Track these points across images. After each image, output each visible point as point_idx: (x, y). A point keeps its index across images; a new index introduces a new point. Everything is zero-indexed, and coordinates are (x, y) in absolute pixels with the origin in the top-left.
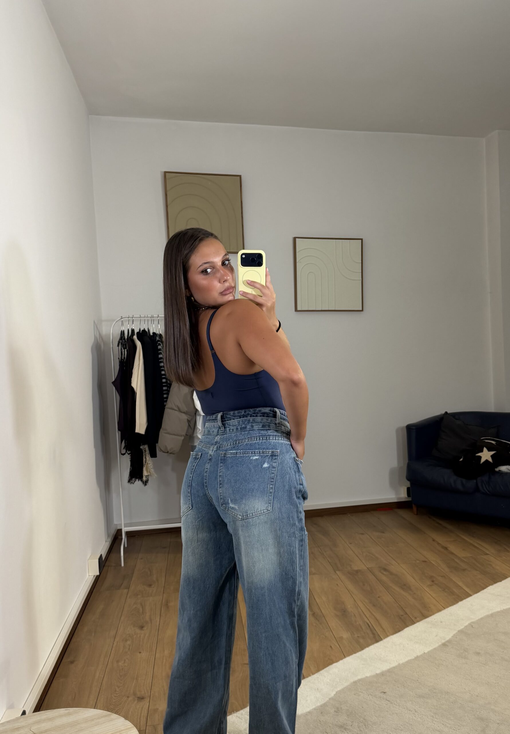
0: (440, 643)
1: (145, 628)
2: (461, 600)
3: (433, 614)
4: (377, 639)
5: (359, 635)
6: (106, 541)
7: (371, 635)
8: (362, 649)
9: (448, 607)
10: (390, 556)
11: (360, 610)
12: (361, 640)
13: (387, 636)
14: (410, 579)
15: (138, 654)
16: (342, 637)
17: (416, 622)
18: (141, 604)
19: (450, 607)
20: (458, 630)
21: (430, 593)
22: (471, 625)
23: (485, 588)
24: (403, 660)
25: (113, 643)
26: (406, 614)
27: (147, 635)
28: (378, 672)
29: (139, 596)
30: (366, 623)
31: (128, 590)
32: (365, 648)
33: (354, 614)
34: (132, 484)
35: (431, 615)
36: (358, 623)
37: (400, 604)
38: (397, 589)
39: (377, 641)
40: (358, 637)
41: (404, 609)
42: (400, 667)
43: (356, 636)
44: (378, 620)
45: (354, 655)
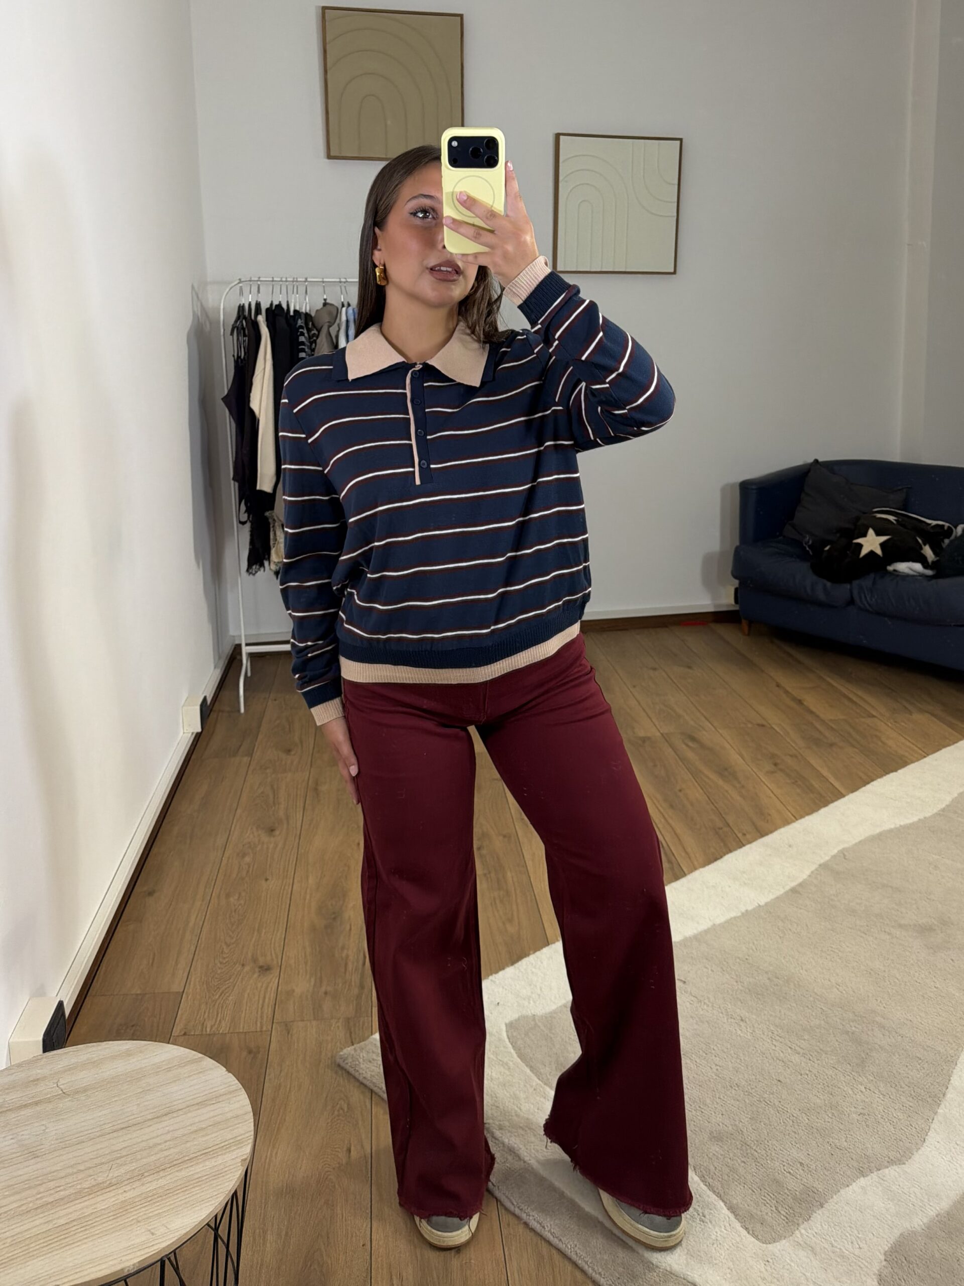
0: (788, 888)
1: (277, 832)
2: (826, 804)
3: (776, 829)
6: (215, 668)
9: (802, 817)
10: (699, 711)
13: (695, 869)
14: (735, 757)
15: (263, 882)
17: (744, 843)
18: (272, 787)
19: (807, 818)
20: (818, 863)
21: (769, 785)
22: (843, 854)
23: (868, 783)
25: (222, 859)
26: (728, 825)
27: (280, 845)
29: (268, 771)
31: (249, 759)
35: (771, 832)
37: (716, 805)
38: (713, 776)
39: (676, 877)
41: (724, 816)
42: (717, 931)
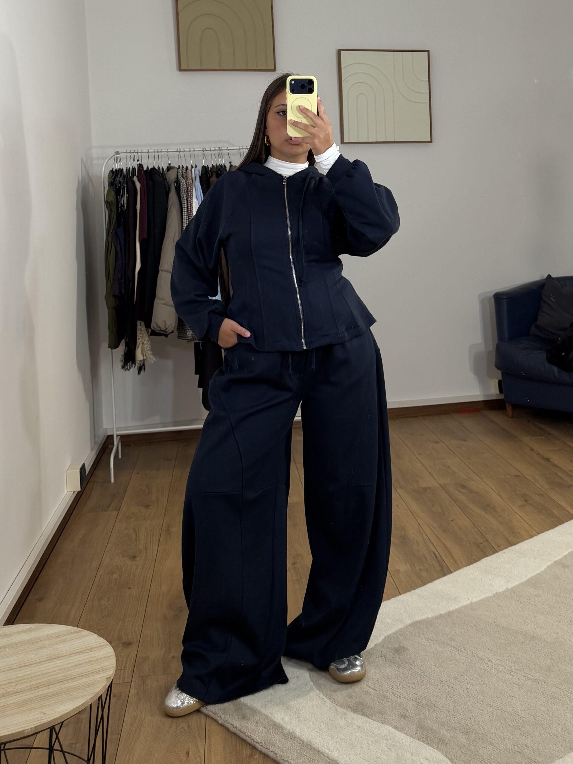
4: (445, 571)
5: (421, 568)
7: (438, 568)
8: (424, 583)
9: (543, 532)
10: (470, 469)
11: (425, 537)
12: (424, 574)
13: (458, 568)
14: (496, 497)
15: (127, 590)
16: (399, 570)
17: (499, 551)
18: (135, 530)
19: (546, 532)
21: (520, 514)
24: (475, 597)
26: (488, 541)
28: (443, 612)
30: (432, 553)
31: (117, 512)
32: (428, 582)
33: (417, 541)
34: (127, 371)
35: (519, 543)
36: (421, 553)
37: (479, 528)
38: (477, 510)
39: (444, 575)
40: (420, 570)
41: (484, 535)
42: (472, 607)
43: (418, 568)
44: (448, 550)
45: (413, 591)
